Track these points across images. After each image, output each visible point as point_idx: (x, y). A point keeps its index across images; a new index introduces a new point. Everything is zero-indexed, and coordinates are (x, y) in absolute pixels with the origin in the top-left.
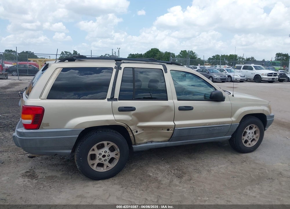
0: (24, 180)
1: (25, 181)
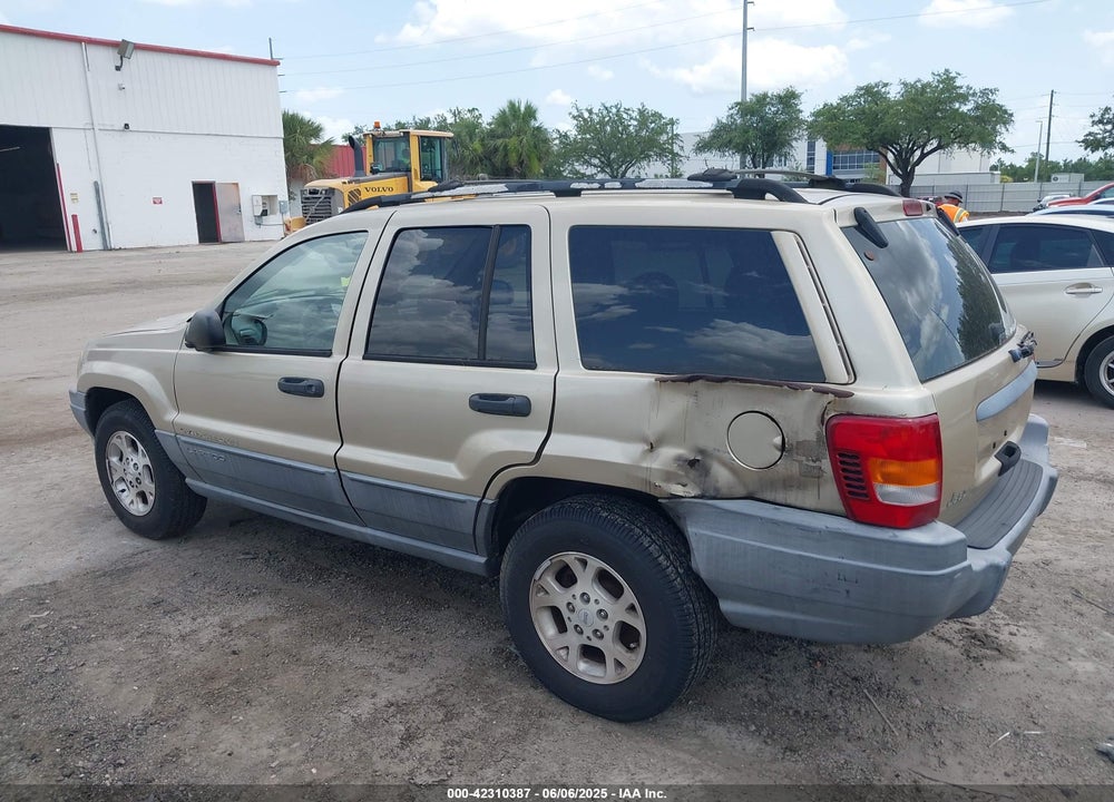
0: (1014, 639)
1: (1011, 634)
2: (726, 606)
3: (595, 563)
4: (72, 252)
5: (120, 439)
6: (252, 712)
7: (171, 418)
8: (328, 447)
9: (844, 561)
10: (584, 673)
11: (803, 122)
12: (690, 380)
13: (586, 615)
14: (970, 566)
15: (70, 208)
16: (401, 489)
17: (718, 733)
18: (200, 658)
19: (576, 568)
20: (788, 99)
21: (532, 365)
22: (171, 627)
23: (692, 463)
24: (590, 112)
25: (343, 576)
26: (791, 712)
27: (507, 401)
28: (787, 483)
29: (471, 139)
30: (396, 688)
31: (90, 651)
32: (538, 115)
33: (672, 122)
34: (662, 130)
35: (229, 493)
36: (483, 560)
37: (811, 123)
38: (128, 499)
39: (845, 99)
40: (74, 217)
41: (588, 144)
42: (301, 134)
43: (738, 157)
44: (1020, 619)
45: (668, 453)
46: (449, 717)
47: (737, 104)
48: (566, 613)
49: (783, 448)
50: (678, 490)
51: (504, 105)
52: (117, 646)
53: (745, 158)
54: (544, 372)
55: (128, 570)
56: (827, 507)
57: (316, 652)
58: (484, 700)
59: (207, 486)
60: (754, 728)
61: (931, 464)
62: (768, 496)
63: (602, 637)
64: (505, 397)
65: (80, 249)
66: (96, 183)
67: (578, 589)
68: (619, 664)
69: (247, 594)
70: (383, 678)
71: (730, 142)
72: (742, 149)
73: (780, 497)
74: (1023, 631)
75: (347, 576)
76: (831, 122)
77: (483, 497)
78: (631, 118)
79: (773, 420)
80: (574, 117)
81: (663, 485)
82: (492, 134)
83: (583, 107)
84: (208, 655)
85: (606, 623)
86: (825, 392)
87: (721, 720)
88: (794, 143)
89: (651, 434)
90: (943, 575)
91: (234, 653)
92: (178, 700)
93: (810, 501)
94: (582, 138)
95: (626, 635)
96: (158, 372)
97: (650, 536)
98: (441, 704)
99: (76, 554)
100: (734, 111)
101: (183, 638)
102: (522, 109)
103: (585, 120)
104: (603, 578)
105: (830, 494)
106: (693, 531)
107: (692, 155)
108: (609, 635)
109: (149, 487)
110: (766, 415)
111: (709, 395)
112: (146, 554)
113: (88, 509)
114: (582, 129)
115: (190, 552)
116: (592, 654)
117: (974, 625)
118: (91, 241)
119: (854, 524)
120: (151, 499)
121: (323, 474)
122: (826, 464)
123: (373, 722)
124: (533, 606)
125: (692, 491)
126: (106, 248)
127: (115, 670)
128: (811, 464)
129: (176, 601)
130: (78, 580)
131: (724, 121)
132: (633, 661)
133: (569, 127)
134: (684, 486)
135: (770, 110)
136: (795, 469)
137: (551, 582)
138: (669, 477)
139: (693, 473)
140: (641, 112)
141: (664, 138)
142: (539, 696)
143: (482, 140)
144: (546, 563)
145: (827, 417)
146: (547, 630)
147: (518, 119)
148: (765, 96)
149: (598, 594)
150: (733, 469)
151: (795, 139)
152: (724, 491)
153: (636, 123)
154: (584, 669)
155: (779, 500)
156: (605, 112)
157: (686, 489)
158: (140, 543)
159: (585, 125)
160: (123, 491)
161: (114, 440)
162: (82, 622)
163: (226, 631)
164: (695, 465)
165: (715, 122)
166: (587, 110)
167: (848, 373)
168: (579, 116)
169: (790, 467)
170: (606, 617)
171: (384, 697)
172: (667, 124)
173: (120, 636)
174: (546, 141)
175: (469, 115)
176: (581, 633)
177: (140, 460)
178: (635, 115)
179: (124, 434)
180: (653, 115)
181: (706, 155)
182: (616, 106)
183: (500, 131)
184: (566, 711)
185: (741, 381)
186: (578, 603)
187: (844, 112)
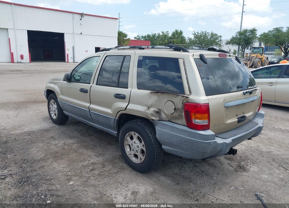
0: (250, 168)
2: (163, 147)
3: (137, 134)
4: (66, 62)
5: (52, 101)
6: (62, 161)
7: (61, 97)
8: (88, 105)
9: (185, 137)
10: (134, 160)
11: (257, 37)
12: (157, 93)
13: (135, 147)
14: (216, 141)
15: (67, 52)
16: (101, 115)
17: (162, 178)
18: (56, 149)
19: (133, 135)
20: (253, 31)
21: (127, 88)
22: (53, 142)
23: (157, 112)
24: (198, 33)
25: (94, 136)
26: (182, 176)
27: (121, 96)
28: (176, 118)
29: (165, 39)
30: (95, 160)
31: (35, 145)
32: (183, 34)
33: (221, 37)
34: (217, 38)
35: (71, 115)
36: (116, 133)
37: (259, 38)
38: (53, 115)
39: (270, 31)
40: (68, 54)
41: (197, 41)
42: (122, 36)
43: (237, 46)
44: (255, 164)
45: (152, 109)
46: (103, 167)
47: (238, 32)
48: (131, 146)
49: (175, 109)
50: (154, 118)
51: (174, 31)
52: (41, 144)
53: (240, 47)
54: (129, 89)
55: (50, 130)
56: (184, 124)
57: (81, 151)
58: (113, 165)
59: (67, 113)
60: (171, 178)
61: (206, 115)
62: (173, 121)
63: (138, 152)
64: (121, 95)
65: (68, 62)
66: (73, 46)
67: (133, 141)
68: (141, 159)
69: (71, 137)
70: (93, 157)
71: (235, 42)
72: (239, 44)
73: (175, 121)
74: (254, 167)
75: (95, 136)
76: (265, 38)
77: (116, 118)
78: (209, 35)
79: (173, 103)
80: (193, 34)
81: (151, 117)
82: (171, 38)
83: (196, 32)
84: (58, 149)
85: (139, 149)
86: (183, 97)
87: (164, 176)
88: (254, 43)
89: (149, 105)
90: (207, 142)
91: (64, 149)
92: (48, 156)
93: (180, 123)
94: (195, 40)
95: (142, 152)
96: (59, 87)
97: (148, 129)
98: (103, 164)
99: (40, 126)
100: (237, 34)
101: (55, 145)
102: (179, 31)
103: (196, 35)
104: (139, 139)
105: (184, 121)
106: (157, 128)
107: (225, 45)
108: (139, 152)
109: (57, 112)
110: (172, 101)
111: (162, 96)
112: (54, 128)
113: (47, 117)
114: (195, 37)
115: (64, 128)
116: (136, 156)
117: (242, 164)
118: (71, 60)
119: (188, 128)
120: (57, 115)
121: (86, 111)
122: (183, 114)
123: (86, 166)
124: (125, 144)
125: (157, 119)
126: (74, 62)
127: (38, 149)
128: (180, 113)
129: (56, 137)
130: (38, 131)
131: (234, 36)
132: (143, 158)
133: (192, 37)
134: (155, 117)
135: (248, 34)
136: (177, 115)
137: (129, 139)
138: (152, 115)
139: (157, 115)
140: (212, 34)
141: (217, 40)
142: (125, 165)
143: (168, 39)
144: (128, 134)
145: (184, 103)
146: (127, 149)
147: (178, 34)
148: (247, 30)
149: (137, 141)
150: (166, 114)
151: (254, 42)
152: (164, 119)
153: (210, 36)
154: (134, 159)
155: (175, 122)
156: (202, 33)
157: (156, 118)
158: (54, 125)
159: (196, 36)
160: (52, 113)
161: (51, 102)
162: (36, 139)
163: (64, 144)
164: (158, 113)
165: (232, 37)
166: (197, 33)
167: (190, 93)
168: (195, 34)
169: (176, 114)
170: (138, 147)
171: (91, 161)
172: (219, 37)
173: (42, 143)
174: (185, 40)
175: (166, 33)
176: (134, 151)
177: (55, 106)
178: (210, 34)
179: (53, 100)
180: (215, 34)
181: (229, 45)
182: (205, 32)
183: (173, 37)
184: (130, 169)
185: (167, 93)
186: (133, 144)
187: (269, 35)
